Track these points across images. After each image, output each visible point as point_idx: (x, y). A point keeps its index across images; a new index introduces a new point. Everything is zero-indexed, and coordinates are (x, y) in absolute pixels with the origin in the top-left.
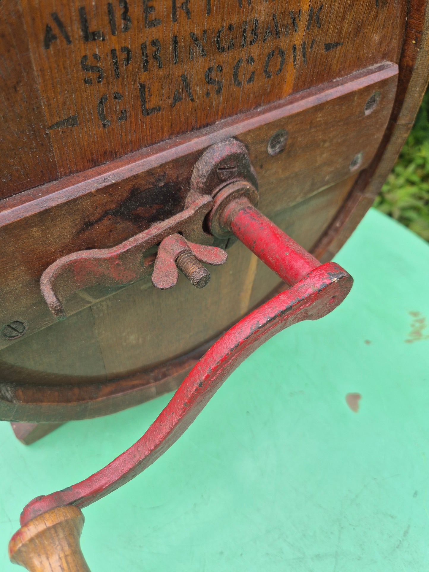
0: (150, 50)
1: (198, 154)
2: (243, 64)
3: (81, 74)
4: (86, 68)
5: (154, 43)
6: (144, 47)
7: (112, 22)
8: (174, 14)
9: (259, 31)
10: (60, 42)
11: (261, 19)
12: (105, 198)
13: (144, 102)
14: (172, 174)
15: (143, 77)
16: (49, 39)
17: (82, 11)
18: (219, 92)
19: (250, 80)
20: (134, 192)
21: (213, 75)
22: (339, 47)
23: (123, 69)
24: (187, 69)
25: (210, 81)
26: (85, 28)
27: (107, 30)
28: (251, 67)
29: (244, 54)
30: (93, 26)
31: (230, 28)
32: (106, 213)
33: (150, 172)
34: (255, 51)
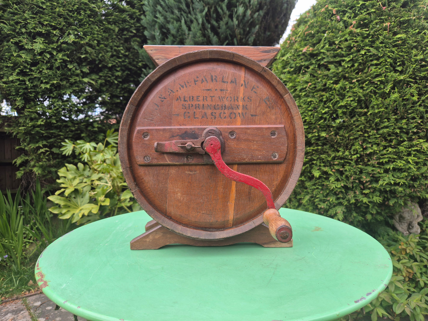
0: (197, 106)
1: (205, 129)
2: (222, 113)
3: (182, 107)
4: (183, 106)
5: (198, 104)
6: (196, 105)
7: (190, 99)
8: (203, 100)
9: (226, 107)
10: (179, 101)
11: (227, 105)
12: (179, 131)
13: (194, 116)
14: (197, 131)
15: (195, 110)
16: (177, 99)
17: (184, 96)
18: (215, 118)
19: (225, 118)
20: (186, 132)
21: (213, 114)
22: (257, 117)
23: (190, 108)
24: (206, 111)
25: (212, 115)
26: (184, 99)
27: (189, 100)
28: (225, 115)
29: (222, 111)
30: (186, 99)
31: (218, 105)
32: (178, 135)
33: (191, 129)
34: (226, 111)
